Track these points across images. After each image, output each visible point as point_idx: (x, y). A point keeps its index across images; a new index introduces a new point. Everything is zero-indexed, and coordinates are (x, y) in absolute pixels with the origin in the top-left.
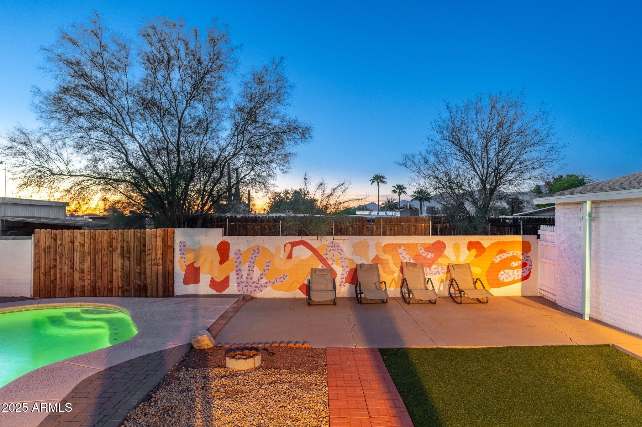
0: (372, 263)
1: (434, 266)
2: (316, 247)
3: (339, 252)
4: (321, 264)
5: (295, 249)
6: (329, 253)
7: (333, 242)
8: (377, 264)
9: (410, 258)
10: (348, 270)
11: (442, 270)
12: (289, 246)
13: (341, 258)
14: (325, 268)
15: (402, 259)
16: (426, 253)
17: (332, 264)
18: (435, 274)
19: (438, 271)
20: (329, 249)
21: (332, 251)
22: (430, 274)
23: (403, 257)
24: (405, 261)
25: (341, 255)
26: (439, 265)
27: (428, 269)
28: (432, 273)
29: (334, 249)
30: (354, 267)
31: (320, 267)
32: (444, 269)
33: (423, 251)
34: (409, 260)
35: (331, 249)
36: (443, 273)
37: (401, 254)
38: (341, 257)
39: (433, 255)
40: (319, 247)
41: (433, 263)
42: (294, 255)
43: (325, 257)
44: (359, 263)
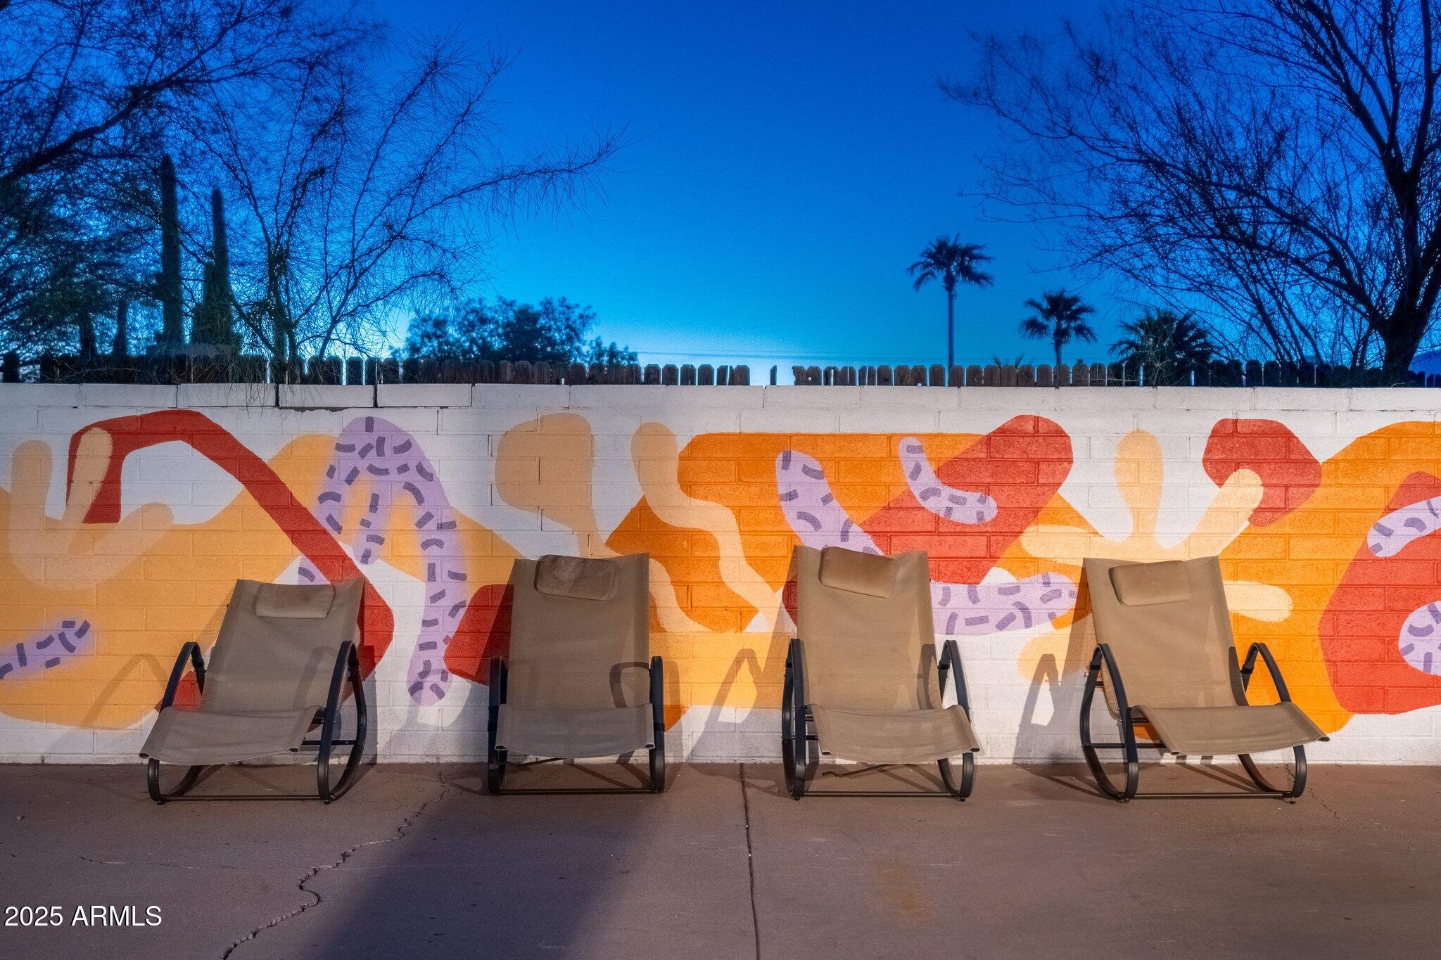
0: (610, 554)
1: (997, 576)
2: (266, 453)
3: (409, 487)
4: (299, 559)
5: (134, 460)
6: (344, 490)
7: (369, 424)
8: (641, 564)
9: (848, 523)
10: (466, 593)
11: (1045, 599)
12: (101, 444)
13: (420, 524)
14: (321, 579)
15: (800, 526)
16: (947, 491)
17: (366, 558)
18: (1002, 626)
19: (1023, 609)
20: (348, 462)
21: (365, 476)
22: (970, 622)
23: (802, 516)
24: (815, 541)
25: (420, 498)
26: (1026, 565)
27: (959, 591)
28: (983, 620)
29: (379, 463)
30: (502, 576)
31: (289, 576)
32: (1057, 594)
33: (928, 477)
34: (845, 535)
35: (362, 465)
36: (1052, 616)
37: (791, 496)
38: (420, 512)
39: (991, 509)
40: (287, 453)
41: (993, 559)
42: (130, 502)
43: (319, 512)
44: (533, 554)
